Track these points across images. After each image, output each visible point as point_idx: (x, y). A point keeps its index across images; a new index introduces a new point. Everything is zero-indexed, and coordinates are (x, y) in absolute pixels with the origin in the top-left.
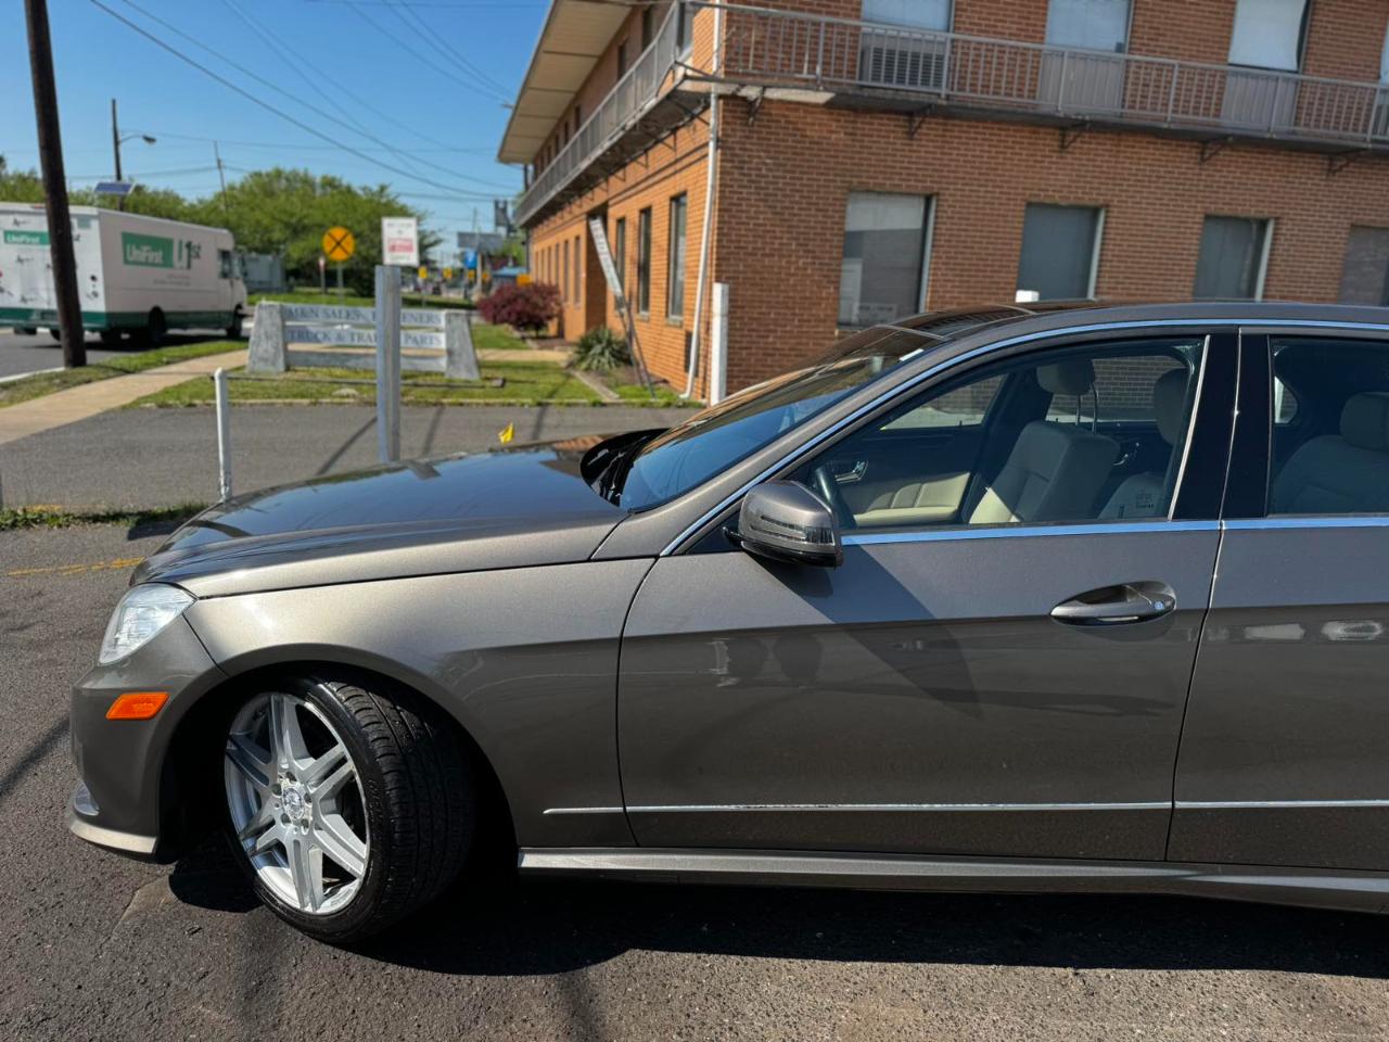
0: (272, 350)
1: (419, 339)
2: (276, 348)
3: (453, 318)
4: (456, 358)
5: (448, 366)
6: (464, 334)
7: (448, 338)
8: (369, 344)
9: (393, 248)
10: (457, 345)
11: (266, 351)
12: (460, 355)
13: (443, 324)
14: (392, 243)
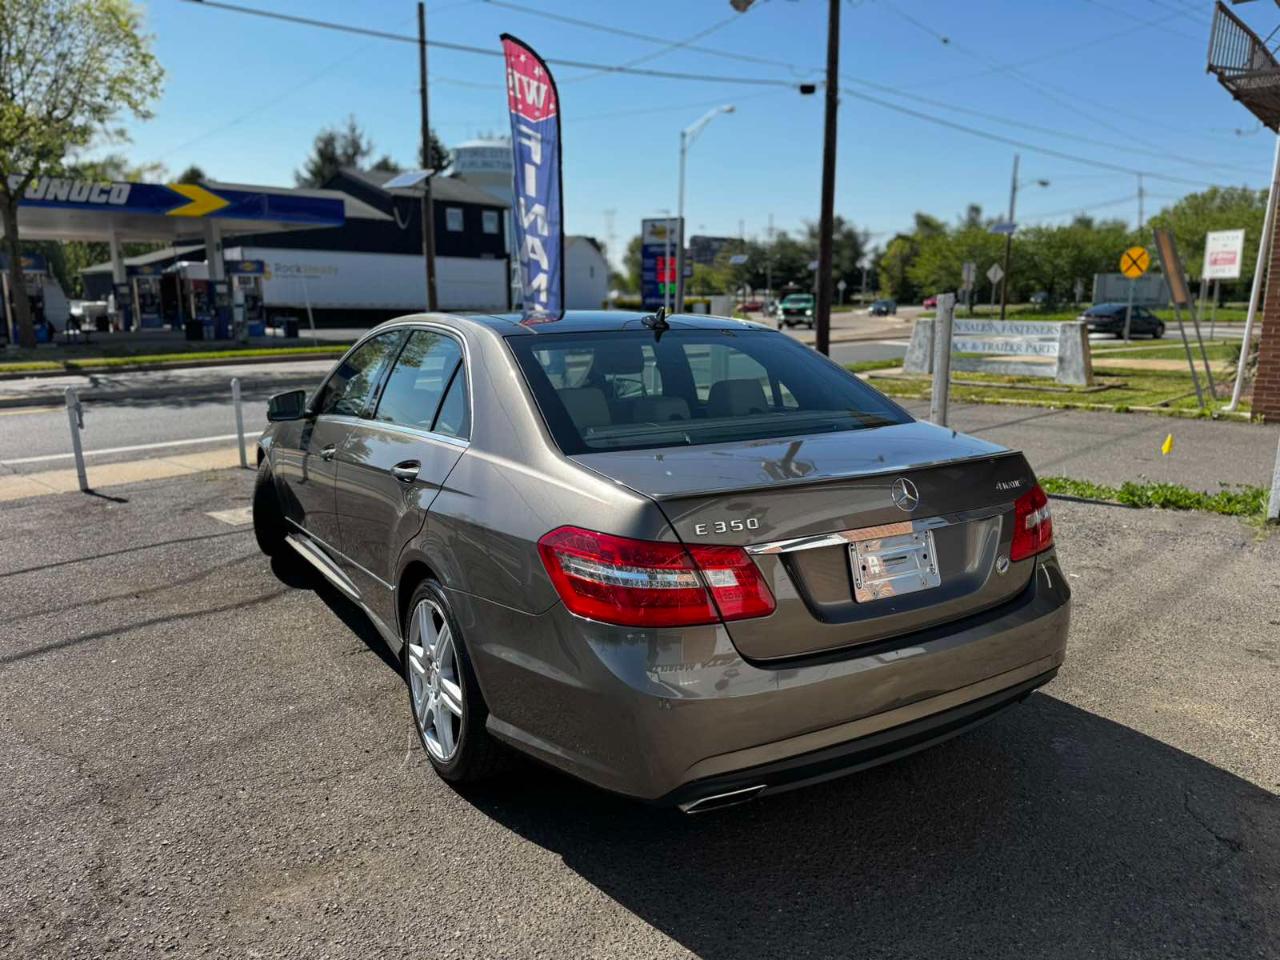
0: (921, 356)
1: (1038, 348)
2: (925, 355)
3: (1068, 329)
4: (1066, 365)
5: (1058, 373)
6: (1076, 343)
7: (1061, 346)
8: (997, 352)
9: (1215, 262)
10: (1068, 353)
11: (918, 358)
12: (1070, 362)
13: (1058, 335)
14: (1214, 256)
